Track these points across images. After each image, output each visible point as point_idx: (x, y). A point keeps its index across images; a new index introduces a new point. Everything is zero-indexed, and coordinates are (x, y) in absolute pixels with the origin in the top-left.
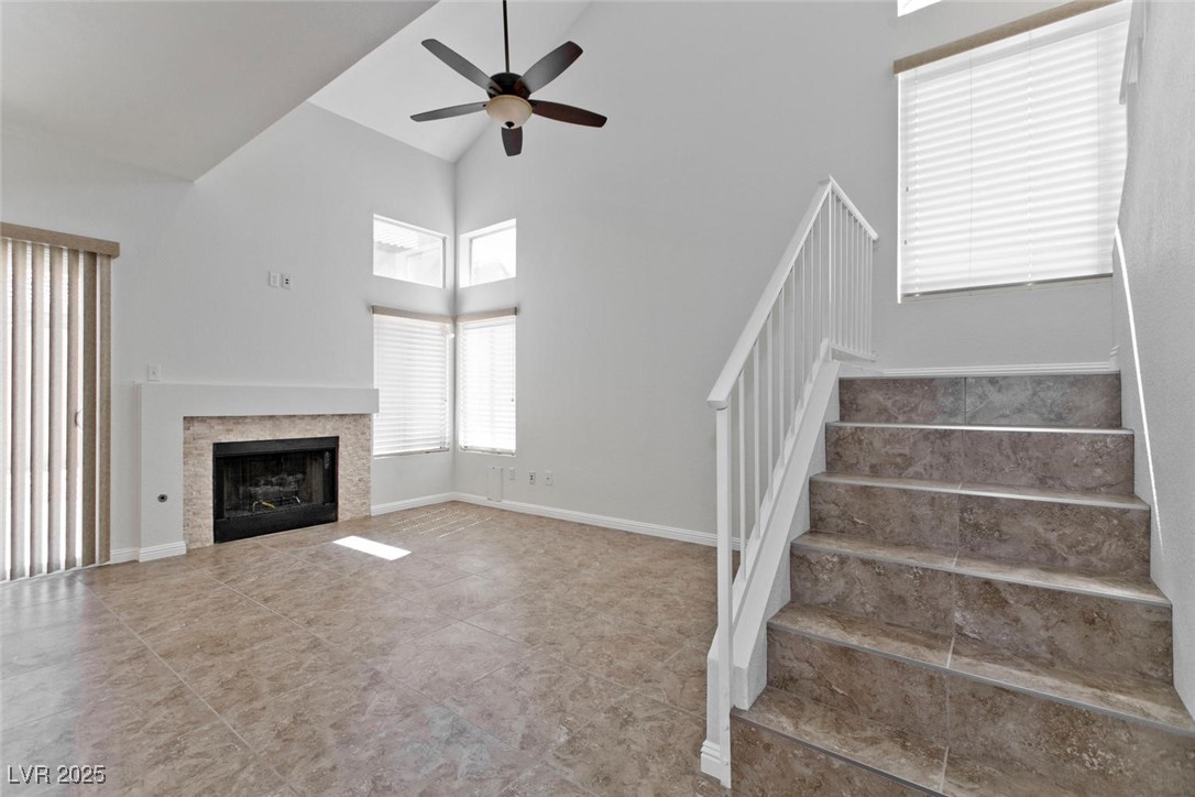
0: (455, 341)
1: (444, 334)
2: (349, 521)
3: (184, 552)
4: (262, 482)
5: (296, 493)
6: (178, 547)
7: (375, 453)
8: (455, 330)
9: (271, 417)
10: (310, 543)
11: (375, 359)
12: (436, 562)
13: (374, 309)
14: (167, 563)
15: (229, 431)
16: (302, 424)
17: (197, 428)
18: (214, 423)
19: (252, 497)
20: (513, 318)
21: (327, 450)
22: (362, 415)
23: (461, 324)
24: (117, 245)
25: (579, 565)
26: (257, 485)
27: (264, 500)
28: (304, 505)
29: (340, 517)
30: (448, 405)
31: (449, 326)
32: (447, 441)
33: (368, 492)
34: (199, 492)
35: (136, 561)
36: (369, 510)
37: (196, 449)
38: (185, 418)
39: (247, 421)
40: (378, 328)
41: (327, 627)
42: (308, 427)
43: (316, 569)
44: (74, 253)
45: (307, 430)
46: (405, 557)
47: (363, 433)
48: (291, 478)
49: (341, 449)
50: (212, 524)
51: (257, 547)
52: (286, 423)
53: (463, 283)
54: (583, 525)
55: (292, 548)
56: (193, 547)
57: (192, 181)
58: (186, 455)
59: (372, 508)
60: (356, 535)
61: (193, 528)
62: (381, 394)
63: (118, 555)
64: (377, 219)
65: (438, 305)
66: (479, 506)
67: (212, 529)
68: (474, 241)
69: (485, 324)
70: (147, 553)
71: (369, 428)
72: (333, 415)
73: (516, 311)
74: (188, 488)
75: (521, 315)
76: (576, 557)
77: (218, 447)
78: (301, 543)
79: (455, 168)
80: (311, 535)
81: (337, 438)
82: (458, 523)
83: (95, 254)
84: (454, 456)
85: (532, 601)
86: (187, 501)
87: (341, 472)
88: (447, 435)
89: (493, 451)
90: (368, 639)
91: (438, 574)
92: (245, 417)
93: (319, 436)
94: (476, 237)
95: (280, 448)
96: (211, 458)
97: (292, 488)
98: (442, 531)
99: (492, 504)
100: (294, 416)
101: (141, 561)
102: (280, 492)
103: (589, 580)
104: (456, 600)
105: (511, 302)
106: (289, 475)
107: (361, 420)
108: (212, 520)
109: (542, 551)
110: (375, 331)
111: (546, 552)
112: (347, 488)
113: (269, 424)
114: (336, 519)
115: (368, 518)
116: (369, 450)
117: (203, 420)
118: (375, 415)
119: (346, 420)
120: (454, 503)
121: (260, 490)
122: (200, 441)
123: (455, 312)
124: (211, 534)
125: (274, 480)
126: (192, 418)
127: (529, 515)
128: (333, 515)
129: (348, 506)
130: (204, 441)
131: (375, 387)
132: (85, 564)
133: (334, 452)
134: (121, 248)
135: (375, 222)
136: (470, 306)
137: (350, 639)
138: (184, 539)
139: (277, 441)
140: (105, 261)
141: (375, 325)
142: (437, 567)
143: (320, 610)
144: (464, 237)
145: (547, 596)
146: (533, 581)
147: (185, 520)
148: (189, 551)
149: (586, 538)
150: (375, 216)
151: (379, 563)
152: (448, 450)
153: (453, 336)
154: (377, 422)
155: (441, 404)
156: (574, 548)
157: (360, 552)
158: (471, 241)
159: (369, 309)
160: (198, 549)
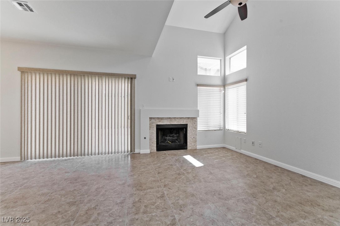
0: (224, 93)
1: (221, 91)
2: (190, 150)
3: (149, 153)
4: (168, 136)
5: (177, 140)
6: (148, 151)
7: (198, 130)
8: (225, 90)
9: (170, 118)
10: (178, 155)
11: (198, 100)
12: (211, 171)
13: (198, 85)
14: (145, 155)
15: (160, 121)
16: (177, 120)
17: (153, 120)
18: (156, 119)
19: (165, 140)
20: (245, 83)
21: (184, 128)
22: (194, 118)
23: (226, 87)
24: (136, 75)
25: (273, 189)
26: (167, 137)
27: (169, 141)
28: (178, 143)
29: (188, 148)
30: (222, 115)
31: (222, 88)
32: (222, 127)
33: (196, 141)
34: (153, 137)
35: (140, 153)
36: (196, 147)
37: (152, 126)
38: (150, 118)
39: (164, 119)
40: (199, 91)
41: (169, 189)
42: (179, 121)
43: (175, 165)
44: (128, 78)
45: (179, 122)
46: (202, 166)
47: (194, 123)
48: (175, 135)
49: (188, 128)
50: (156, 146)
51: (165, 154)
52: (173, 120)
53: (227, 73)
54: (277, 166)
55: (173, 156)
56: (152, 151)
57: (151, 56)
58: (150, 127)
59: (197, 146)
60: (190, 155)
61: (152, 146)
62: (200, 111)
63: (137, 151)
64: (199, 57)
65: (219, 82)
66: (232, 150)
67: (156, 147)
68: (231, 59)
69: (235, 86)
70: (142, 152)
71: (196, 122)
72: (186, 118)
73: (246, 80)
74: (150, 136)
75: (249, 81)
76: (272, 183)
77: (157, 125)
78: (175, 155)
79: (224, 35)
80: (179, 153)
81: (187, 124)
82: (223, 156)
83: (132, 78)
84: (224, 132)
85: (247, 203)
86: (150, 139)
87: (188, 135)
88: (222, 125)
89: (238, 132)
90: (178, 200)
91: (211, 177)
92: (163, 118)
93: (182, 124)
94: (231, 57)
95: (171, 127)
96: (156, 128)
97: (175, 138)
98: (217, 159)
99: (237, 150)
100: (175, 118)
101: (141, 153)
102: (172, 139)
103: (278, 199)
104: (214, 192)
105: (244, 77)
106: (175, 134)
107: (194, 119)
108: (156, 145)
109: (255, 176)
110: (198, 92)
111: (257, 177)
112: (190, 140)
113: (169, 120)
114: (187, 149)
115: (196, 149)
116: (196, 129)
117: (154, 118)
118: (198, 118)
119: (190, 119)
120: (224, 148)
121: (167, 138)
122: (153, 124)
123: (224, 84)
124: (155, 149)
125: (171, 135)
126: (152, 118)
127: (252, 157)
128: (186, 147)
129: (190, 145)
130: (154, 124)
131: (198, 109)
132: (130, 152)
133: (186, 128)
134: (137, 76)
135: (198, 58)
136: (229, 81)
137: (173, 198)
138: (150, 149)
139: (171, 125)
140: (134, 79)
141: (198, 90)
142: (211, 173)
143: (170, 181)
144: (227, 58)
145: (254, 202)
146: (249, 191)
147: (150, 144)
148: (151, 152)
149: (278, 174)
150: (198, 56)
151: (193, 167)
152: (222, 130)
153: (224, 92)
154: (199, 120)
155: (220, 115)
156: (271, 178)
157: (189, 161)
158: (230, 58)
159: (196, 85)
160: (153, 152)
